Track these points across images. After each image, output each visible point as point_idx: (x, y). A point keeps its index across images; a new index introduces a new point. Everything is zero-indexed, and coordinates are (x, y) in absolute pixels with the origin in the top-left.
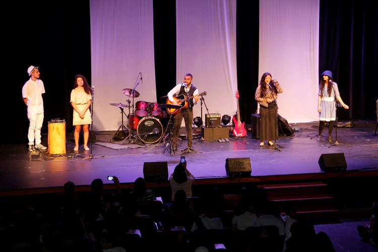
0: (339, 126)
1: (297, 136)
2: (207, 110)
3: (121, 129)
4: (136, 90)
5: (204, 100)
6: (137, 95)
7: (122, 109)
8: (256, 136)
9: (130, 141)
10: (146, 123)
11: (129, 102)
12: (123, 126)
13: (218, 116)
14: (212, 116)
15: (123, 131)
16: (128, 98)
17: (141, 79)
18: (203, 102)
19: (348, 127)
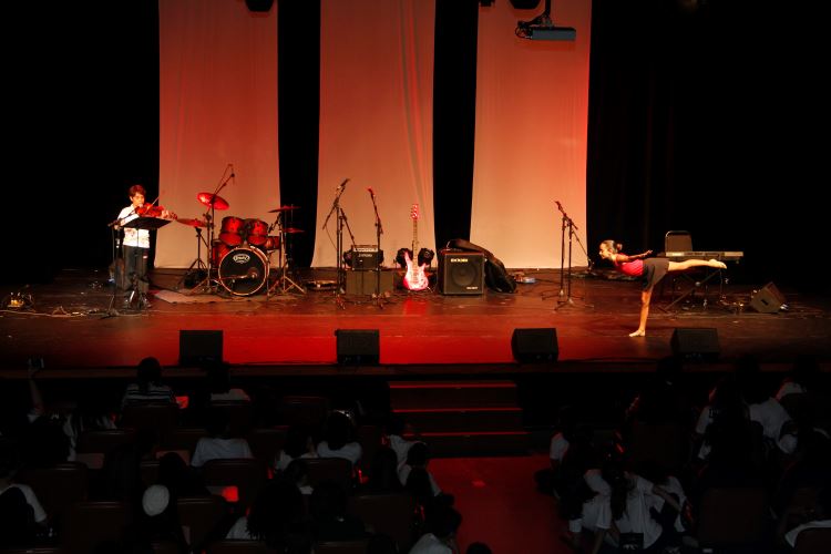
0: (610, 277)
1: (523, 294)
2: (352, 238)
3: (196, 267)
4: (219, 195)
5: (346, 219)
6: (225, 204)
7: (199, 231)
8: (442, 291)
9: (206, 290)
10: (236, 258)
11: (208, 217)
12: (199, 260)
13: (373, 250)
14: (360, 250)
15: (199, 270)
16: (205, 210)
17: (233, 175)
18: (344, 223)
19: (628, 281)
